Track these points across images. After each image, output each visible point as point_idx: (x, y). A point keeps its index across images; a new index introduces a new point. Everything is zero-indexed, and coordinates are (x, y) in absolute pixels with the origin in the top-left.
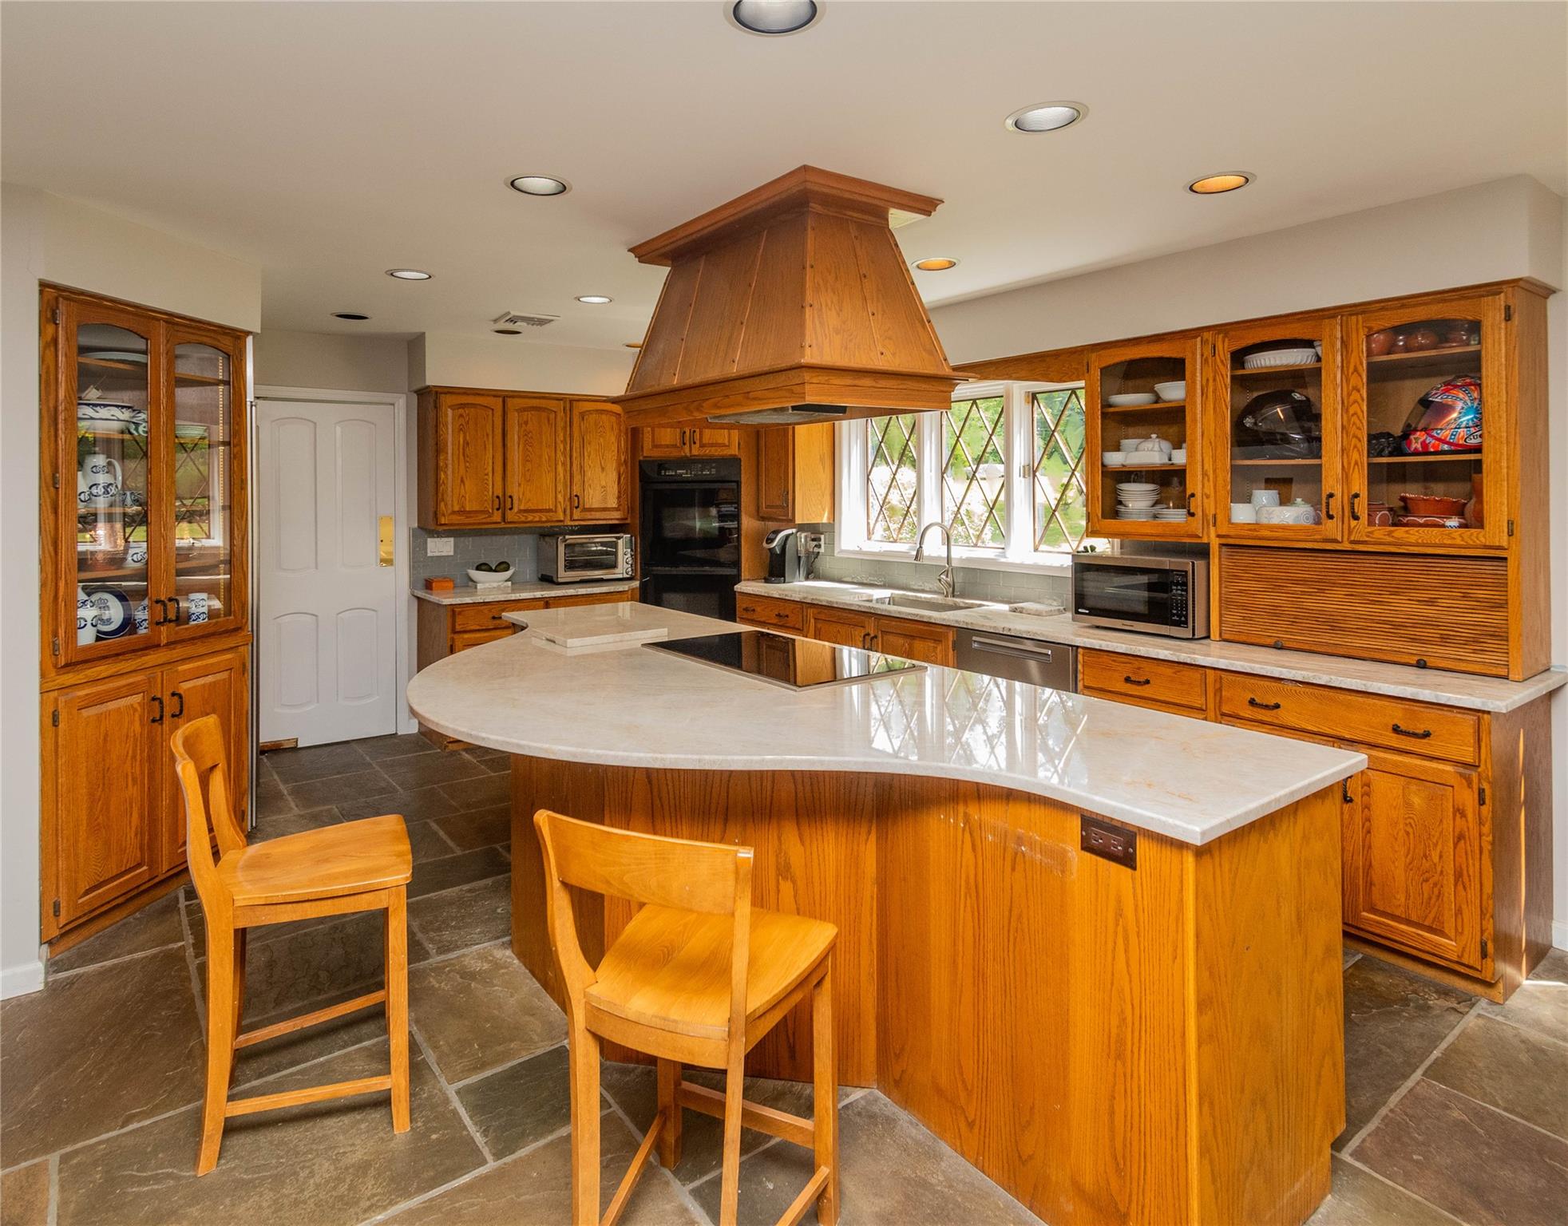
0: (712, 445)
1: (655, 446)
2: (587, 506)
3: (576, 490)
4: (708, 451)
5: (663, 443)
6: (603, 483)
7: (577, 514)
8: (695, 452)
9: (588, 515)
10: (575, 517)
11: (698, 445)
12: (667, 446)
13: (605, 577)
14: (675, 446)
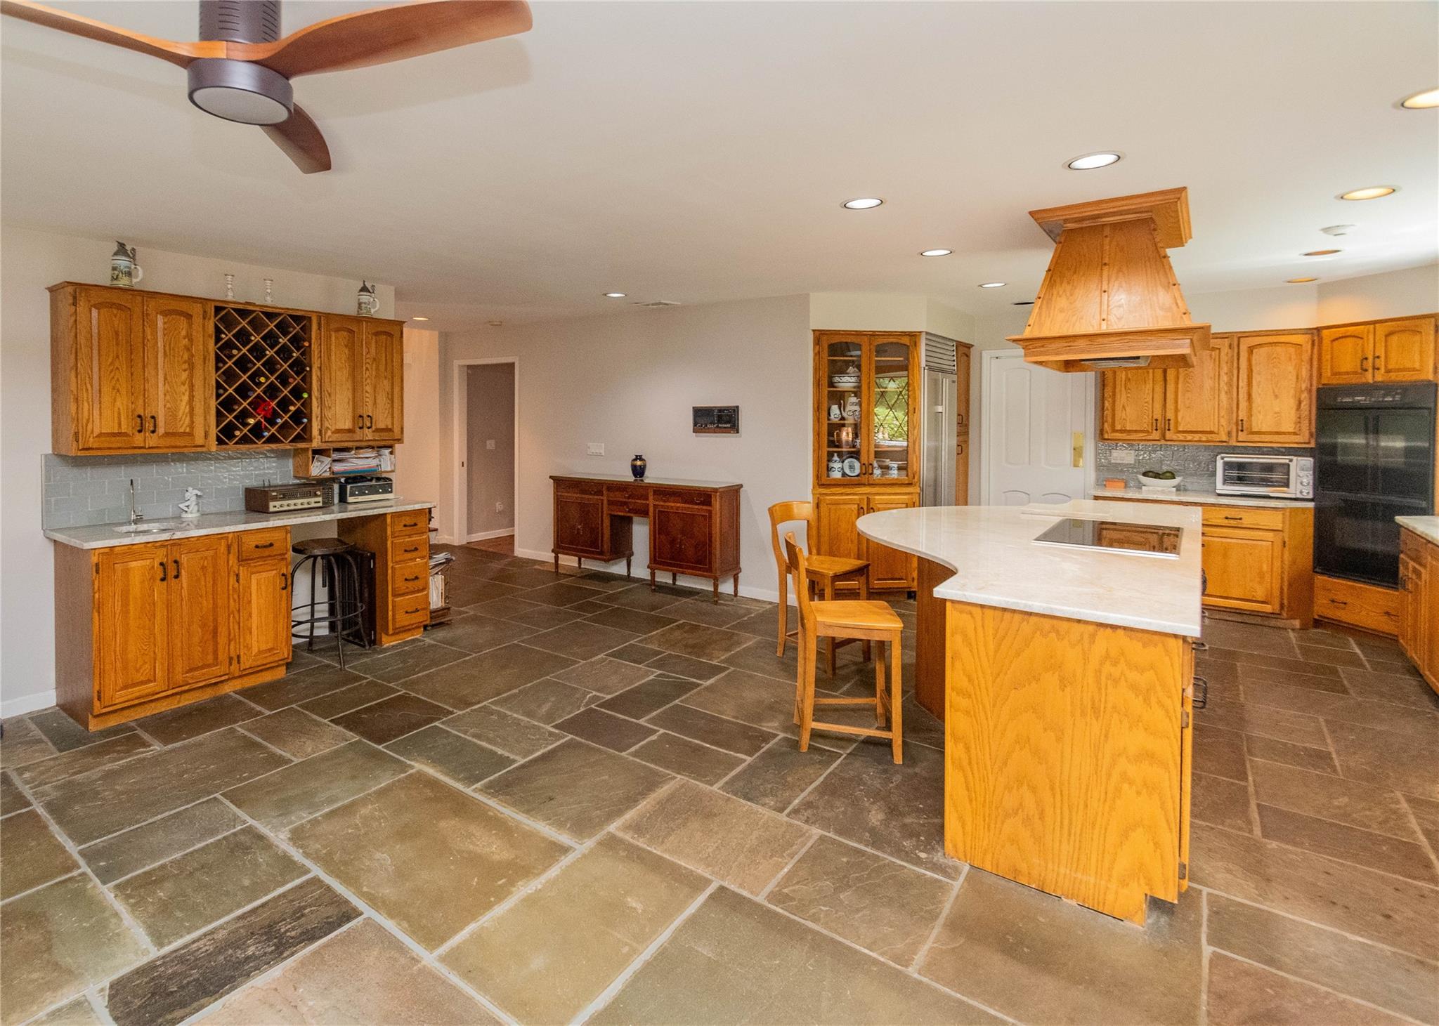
0: (1399, 370)
1: (1334, 374)
2: (1255, 429)
3: (1243, 415)
4: (1394, 376)
5: (1342, 370)
6: (1277, 409)
7: (1242, 436)
8: (1379, 378)
9: (1256, 438)
10: (1240, 439)
11: (1383, 370)
12: (1347, 373)
13: (1272, 495)
14: (1355, 373)
